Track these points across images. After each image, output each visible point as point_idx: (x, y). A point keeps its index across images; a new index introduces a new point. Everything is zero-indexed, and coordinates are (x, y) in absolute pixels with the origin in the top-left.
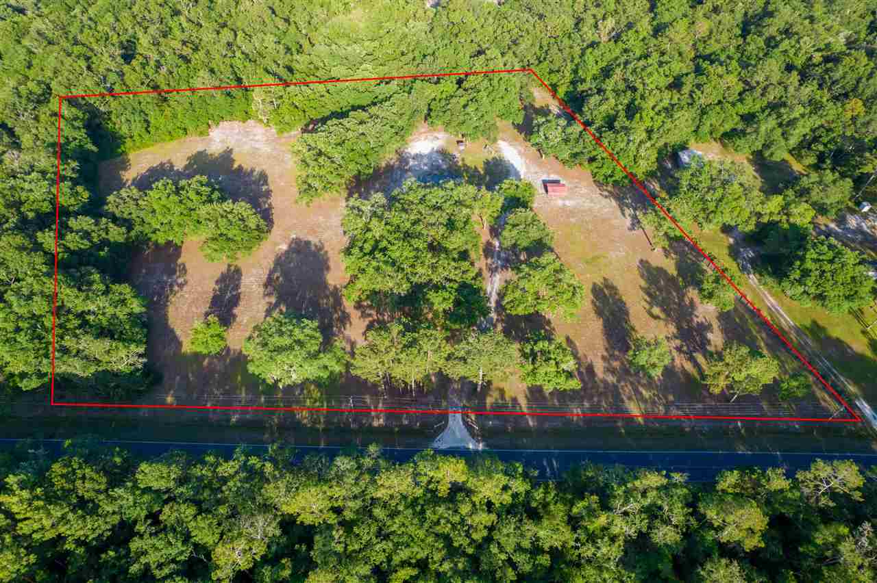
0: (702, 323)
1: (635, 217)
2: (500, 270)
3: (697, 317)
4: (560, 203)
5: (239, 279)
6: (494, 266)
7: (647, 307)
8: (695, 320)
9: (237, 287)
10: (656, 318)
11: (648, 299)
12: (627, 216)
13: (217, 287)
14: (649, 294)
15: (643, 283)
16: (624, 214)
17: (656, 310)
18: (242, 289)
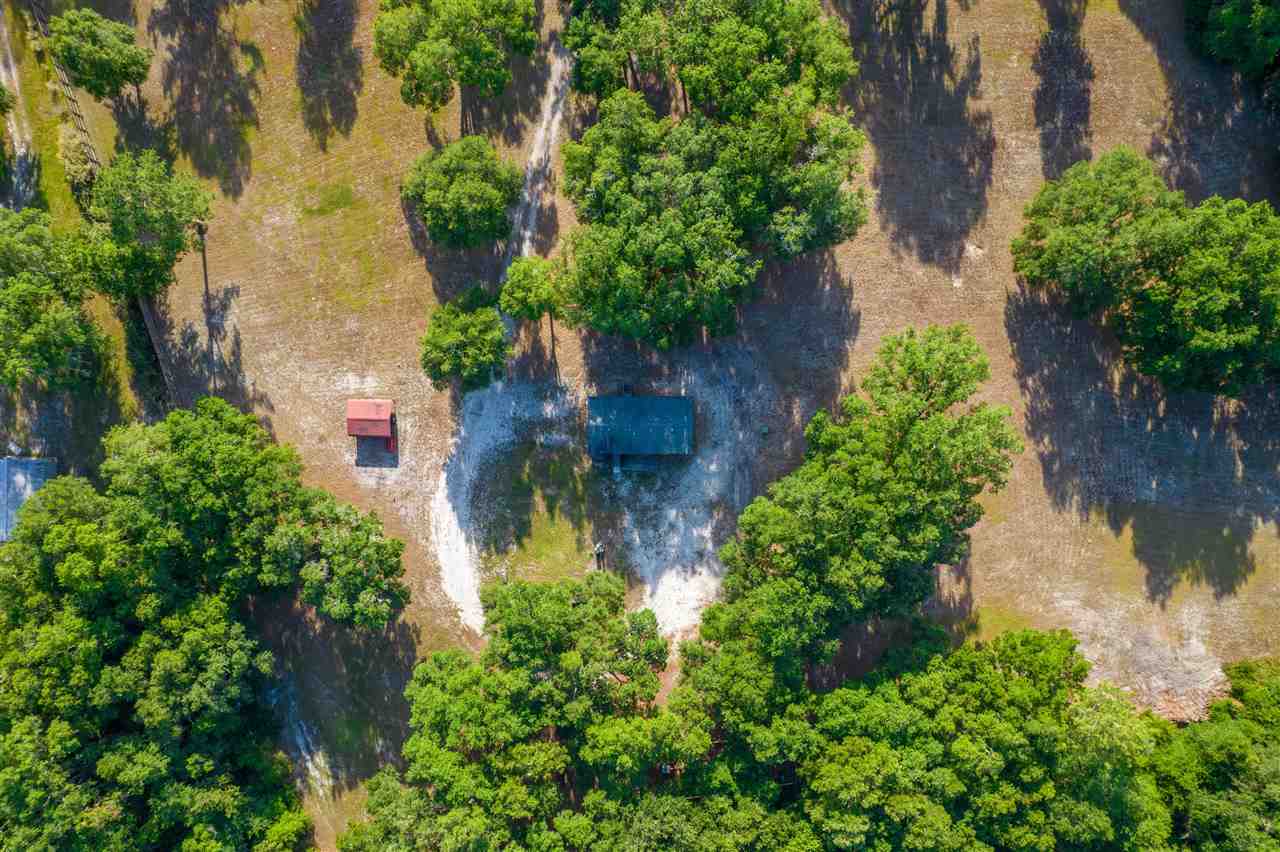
0: (164, 34)
1: (215, 330)
2: (530, 175)
3: (170, 48)
4: (371, 384)
5: (1047, 162)
6: (540, 186)
7: (259, 77)
8: (176, 42)
9: (1047, 143)
10: (250, 49)
11: (252, 95)
12: (230, 336)
13: (1085, 142)
14: (246, 107)
15: (252, 137)
16: (237, 343)
17: (244, 65)
18: (1035, 137)
